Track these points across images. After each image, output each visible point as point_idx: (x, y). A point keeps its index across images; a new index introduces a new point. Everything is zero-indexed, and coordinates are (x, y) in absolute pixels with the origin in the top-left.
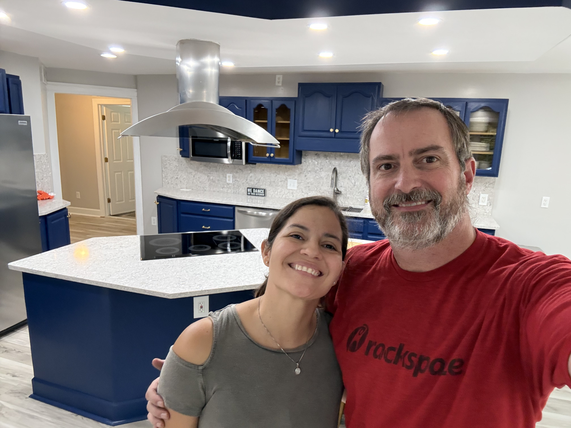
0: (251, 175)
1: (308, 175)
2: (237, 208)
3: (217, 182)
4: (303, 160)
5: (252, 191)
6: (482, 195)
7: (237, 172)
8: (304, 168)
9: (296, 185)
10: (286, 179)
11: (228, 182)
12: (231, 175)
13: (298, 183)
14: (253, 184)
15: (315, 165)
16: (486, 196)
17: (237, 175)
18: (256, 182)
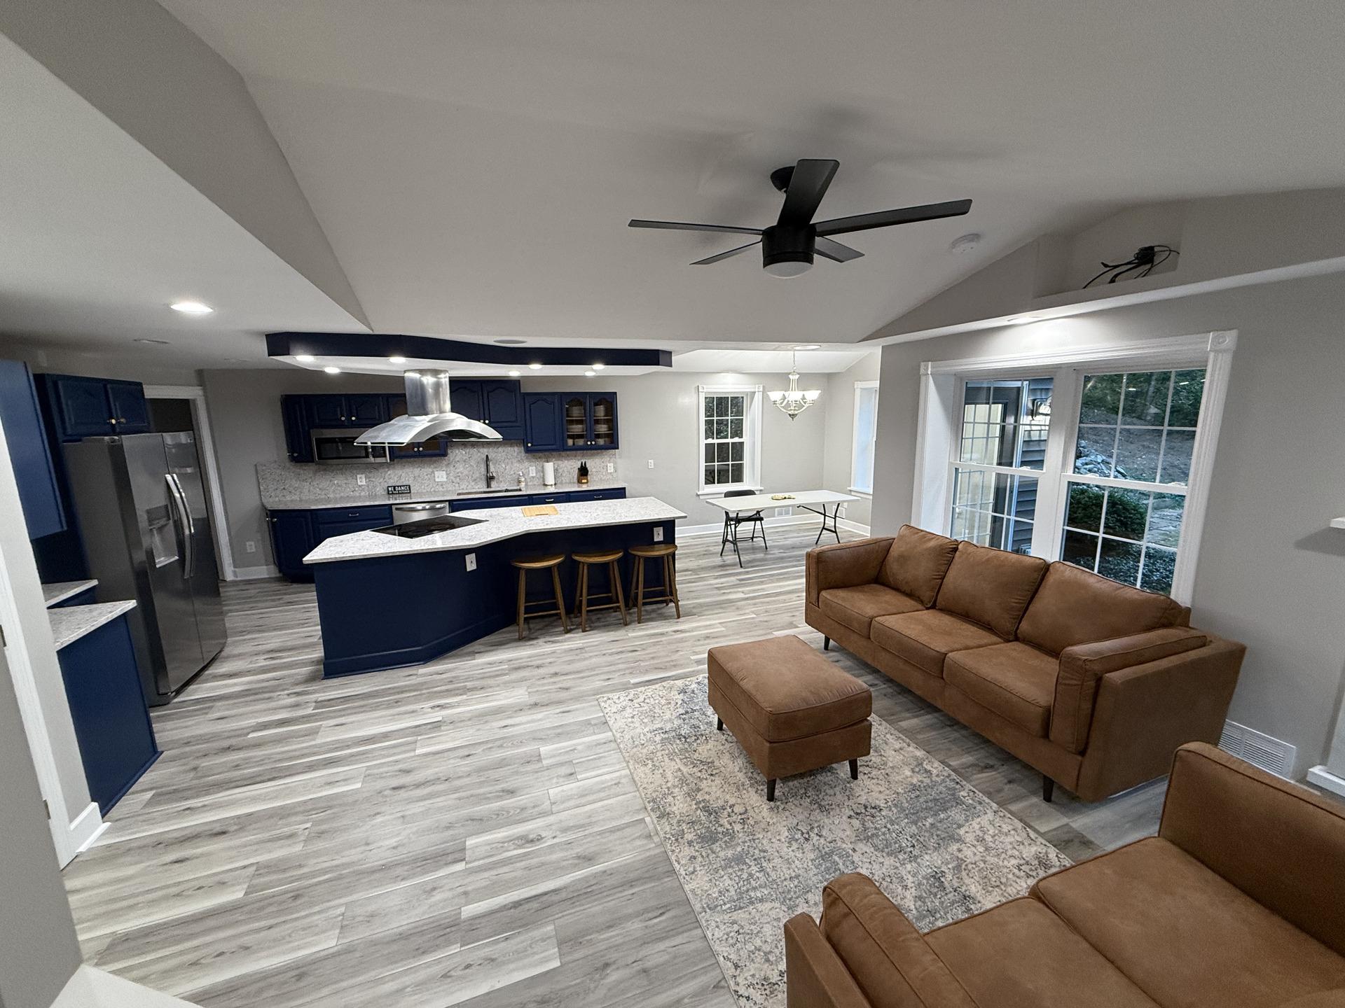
0: (389, 472)
1: (457, 466)
2: (394, 507)
3: (344, 485)
4: (449, 451)
5: (393, 491)
6: (609, 465)
7: (370, 472)
8: (451, 459)
9: (445, 476)
10: (433, 472)
11: (359, 484)
12: (363, 476)
13: (447, 474)
14: (392, 483)
15: (461, 454)
16: (612, 464)
17: (371, 475)
18: (396, 478)
